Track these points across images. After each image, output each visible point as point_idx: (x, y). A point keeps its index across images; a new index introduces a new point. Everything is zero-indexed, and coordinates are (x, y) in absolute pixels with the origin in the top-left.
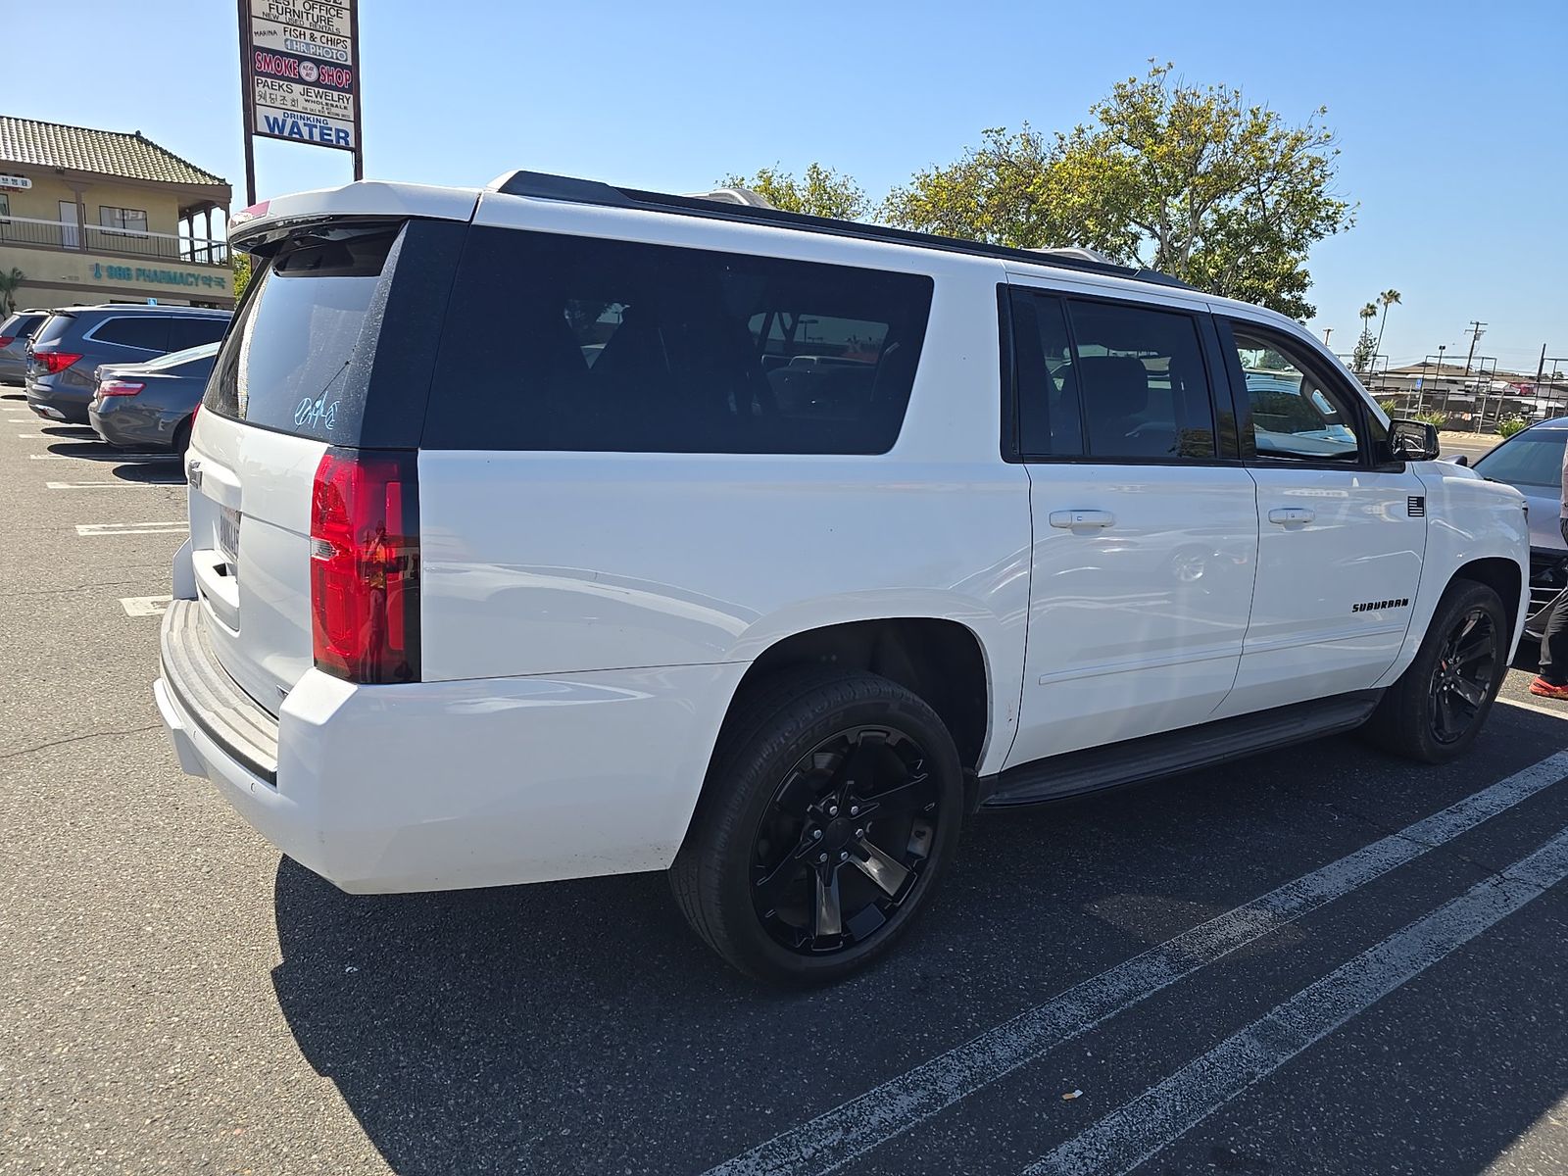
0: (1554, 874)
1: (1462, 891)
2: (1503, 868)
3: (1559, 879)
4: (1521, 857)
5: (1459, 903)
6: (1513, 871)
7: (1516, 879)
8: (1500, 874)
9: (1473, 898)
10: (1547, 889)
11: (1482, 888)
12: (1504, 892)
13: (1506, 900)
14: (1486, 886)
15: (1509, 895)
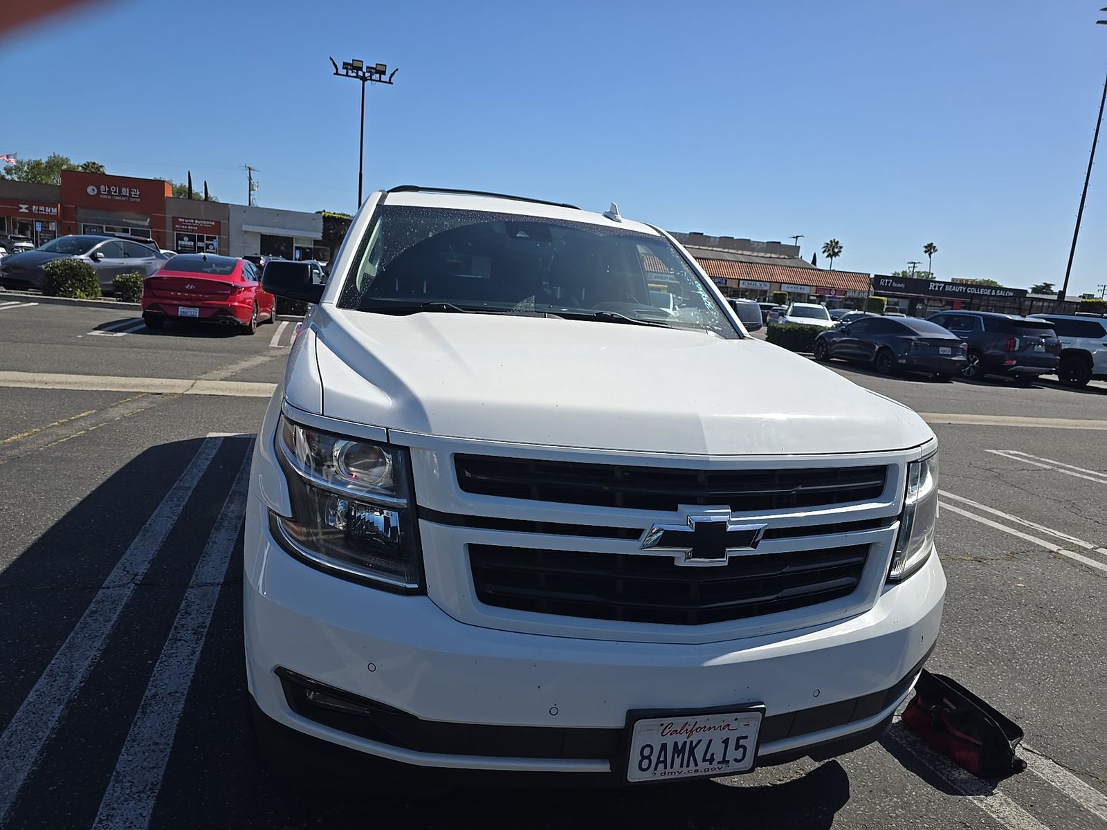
0: (99, 603)
1: (154, 562)
2: (136, 590)
3: (94, 601)
4: (127, 606)
5: (151, 555)
6: (129, 591)
7: (124, 585)
8: (136, 584)
9: (145, 561)
10: (100, 587)
11: (143, 569)
12: (128, 573)
13: (125, 568)
14: (141, 571)
15: (125, 572)
